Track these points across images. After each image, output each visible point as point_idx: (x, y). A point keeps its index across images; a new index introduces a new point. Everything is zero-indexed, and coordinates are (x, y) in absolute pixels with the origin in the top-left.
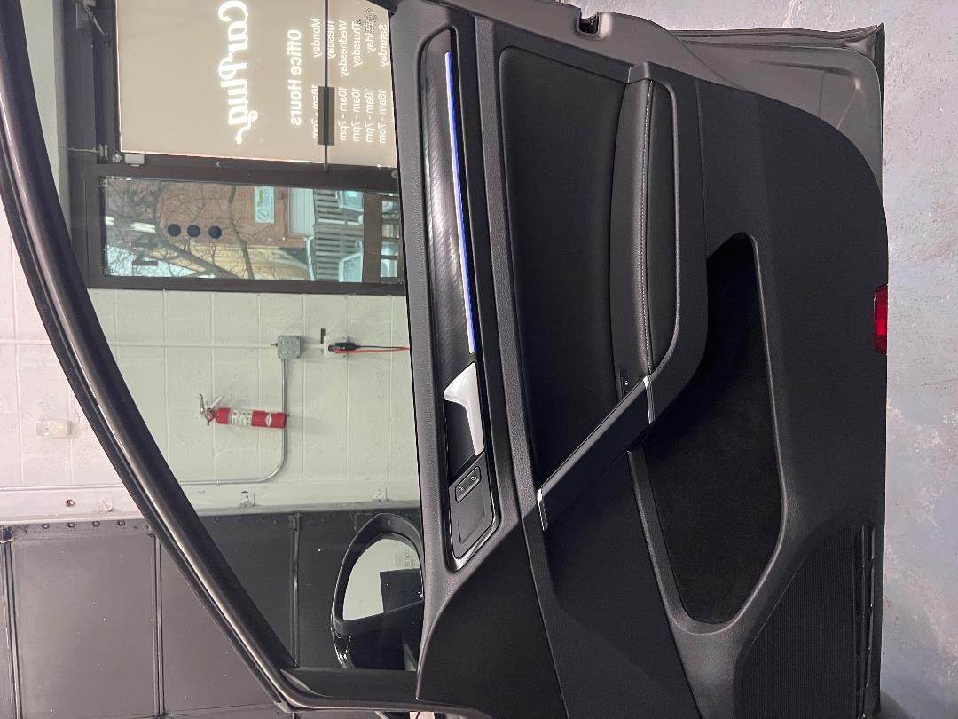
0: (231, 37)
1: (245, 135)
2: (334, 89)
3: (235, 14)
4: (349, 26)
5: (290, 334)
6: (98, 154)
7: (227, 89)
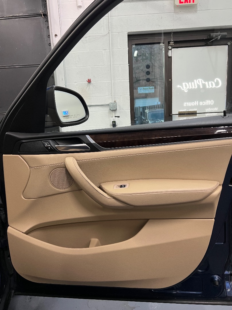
0: (210, 83)
3: (217, 84)
5: (117, 106)
6: (171, 42)
7: (194, 82)
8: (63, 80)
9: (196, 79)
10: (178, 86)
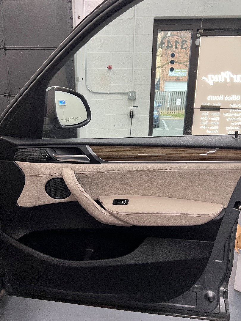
0: (238, 76)
1: (205, 81)
2: (219, 111)
4: (240, 117)
5: (137, 95)
6: (200, 29)
7: (221, 74)
8: (83, 65)
9: (224, 71)
10: (204, 78)
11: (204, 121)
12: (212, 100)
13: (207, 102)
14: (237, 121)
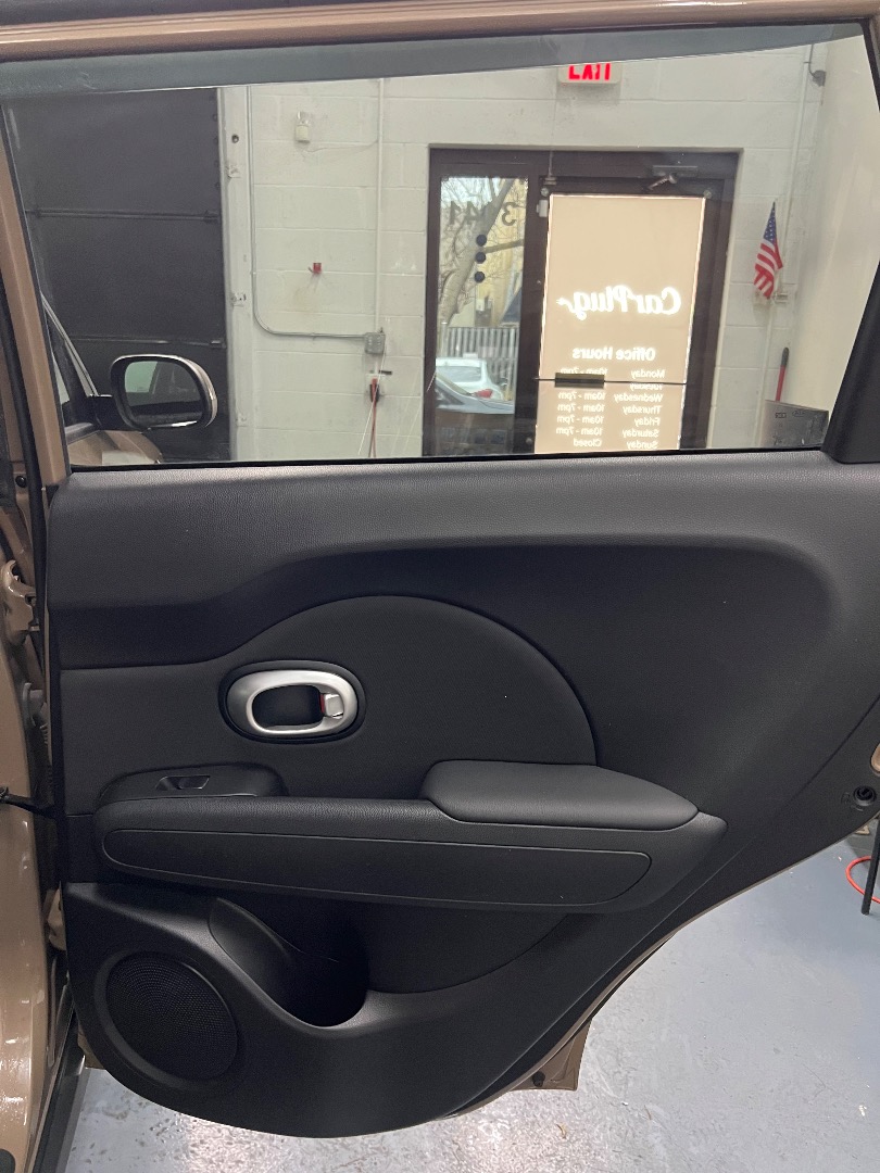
0: (649, 298)
1: (564, 308)
2: (602, 387)
3: (668, 303)
4: (658, 403)
5: (386, 343)
6: (546, 176)
7: (605, 292)
8: (245, 260)
9: (613, 285)
10: (562, 301)
11: (565, 413)
12: (585, 358)
13: (571, 363)
14: (648, 416)
